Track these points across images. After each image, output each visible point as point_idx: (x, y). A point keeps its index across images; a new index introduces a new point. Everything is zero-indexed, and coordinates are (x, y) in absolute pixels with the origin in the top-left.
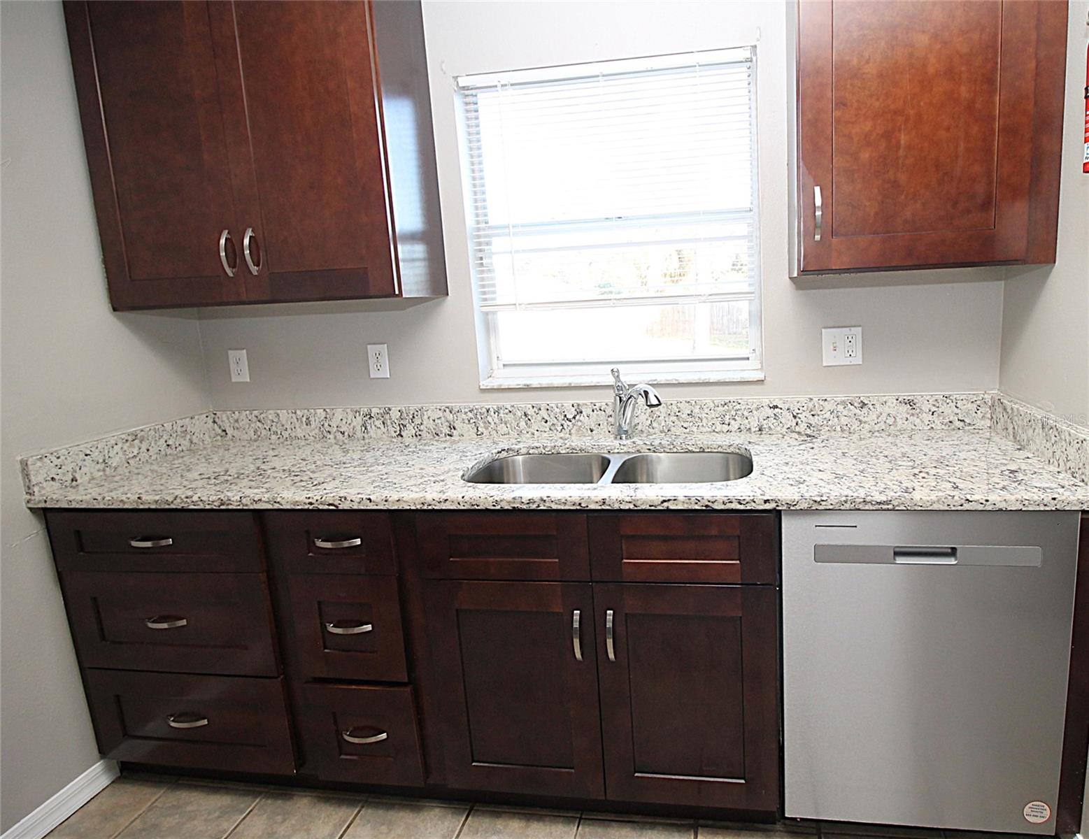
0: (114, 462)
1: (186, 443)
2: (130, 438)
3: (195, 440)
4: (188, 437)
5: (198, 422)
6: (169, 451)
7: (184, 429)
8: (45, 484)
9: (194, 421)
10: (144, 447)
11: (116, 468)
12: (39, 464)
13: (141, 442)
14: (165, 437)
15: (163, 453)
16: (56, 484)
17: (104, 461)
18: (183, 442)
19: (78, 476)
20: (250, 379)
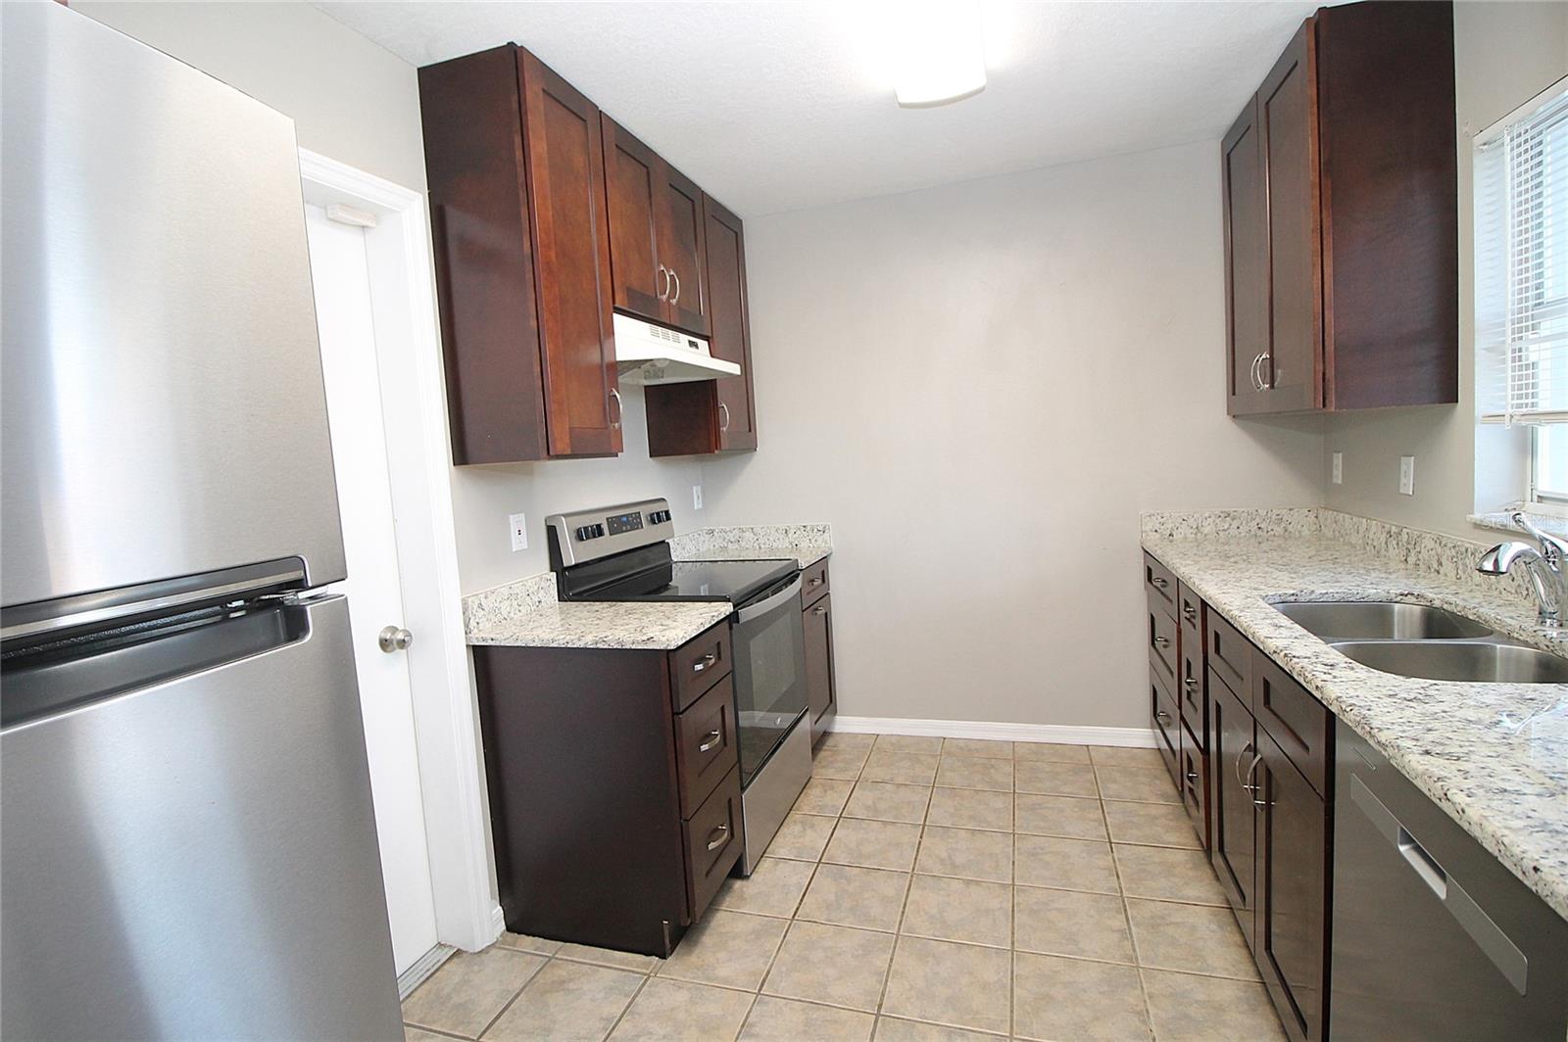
0: (1206, 530)
1: (1279, 530)
2: (1223, 515)
3: (1290, 528)
4: (1283, 525)
5: (1297, 514)
6: (1259, 533)
7: (1280, 517)
8: (1150, 533)
9: (1292, 512)
10: (1235, 524)
11: (1206, 535)
12: (1148, 518)
13: (1233, 520)
14: (1258, 520)
15: (1253, 533)
16: (1158, 535)
17: (1197, 528)
18: (1276, 528)
19: (1174, 533)
20: (1343, 480)
